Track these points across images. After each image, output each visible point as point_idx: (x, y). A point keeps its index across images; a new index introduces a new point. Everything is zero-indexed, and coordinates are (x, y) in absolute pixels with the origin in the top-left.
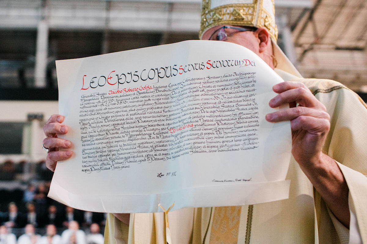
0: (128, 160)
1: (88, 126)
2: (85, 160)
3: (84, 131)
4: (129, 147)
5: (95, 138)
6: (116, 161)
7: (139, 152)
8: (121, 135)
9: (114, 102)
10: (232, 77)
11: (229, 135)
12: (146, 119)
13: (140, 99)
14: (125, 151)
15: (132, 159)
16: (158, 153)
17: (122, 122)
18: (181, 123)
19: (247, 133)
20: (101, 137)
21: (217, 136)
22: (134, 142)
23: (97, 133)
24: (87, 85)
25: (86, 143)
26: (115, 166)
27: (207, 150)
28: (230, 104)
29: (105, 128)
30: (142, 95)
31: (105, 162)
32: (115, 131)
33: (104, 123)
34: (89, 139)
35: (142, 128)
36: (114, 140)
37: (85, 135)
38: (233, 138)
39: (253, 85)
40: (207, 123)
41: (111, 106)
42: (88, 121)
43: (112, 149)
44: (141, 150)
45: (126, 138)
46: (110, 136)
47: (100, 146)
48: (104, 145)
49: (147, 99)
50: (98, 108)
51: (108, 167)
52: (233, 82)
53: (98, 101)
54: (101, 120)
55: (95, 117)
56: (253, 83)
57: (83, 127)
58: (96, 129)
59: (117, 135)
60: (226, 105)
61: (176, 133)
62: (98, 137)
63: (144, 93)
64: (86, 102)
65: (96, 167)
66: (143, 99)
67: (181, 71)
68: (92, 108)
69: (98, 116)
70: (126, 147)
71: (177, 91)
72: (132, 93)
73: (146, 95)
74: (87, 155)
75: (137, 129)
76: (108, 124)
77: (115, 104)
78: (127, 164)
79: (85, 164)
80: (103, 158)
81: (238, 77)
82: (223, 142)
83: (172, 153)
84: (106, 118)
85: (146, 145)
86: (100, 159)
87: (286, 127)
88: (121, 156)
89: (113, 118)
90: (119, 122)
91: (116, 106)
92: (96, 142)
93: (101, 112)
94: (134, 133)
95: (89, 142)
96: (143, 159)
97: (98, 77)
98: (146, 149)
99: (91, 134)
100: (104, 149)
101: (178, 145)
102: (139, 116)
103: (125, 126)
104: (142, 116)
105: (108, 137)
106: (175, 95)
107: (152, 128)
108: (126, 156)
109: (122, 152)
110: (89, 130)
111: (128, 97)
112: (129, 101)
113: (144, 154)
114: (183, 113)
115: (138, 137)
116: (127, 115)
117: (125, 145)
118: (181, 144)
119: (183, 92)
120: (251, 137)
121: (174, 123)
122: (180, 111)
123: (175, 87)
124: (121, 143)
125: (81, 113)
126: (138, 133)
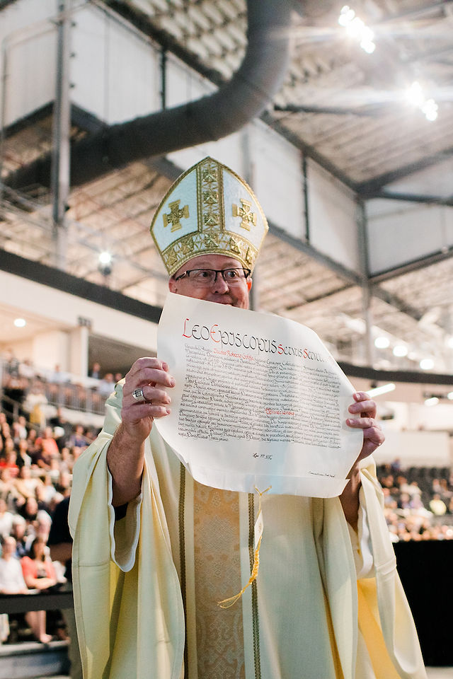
0: (228, 433)
1: (193, 384)
2: (182, 422)
3: (188, 389)
4: (230, 419)
5: (197, 400)
6: (215, 431)
7: (239, 427)
8: (224, 404)
9: (219, 364)
10: (323, 374)
11: (319, 430)
12: (249, 393)
13: (243, 368)
14: (226, 423)
15: (231, 433)
16: (255, 432)
17: (228, 390)
18: (279, 407)
19: (332, 432)
20: (204, 400)
21: (310, 429)
22: (237, 415)
23: (202, 395)
24: (189, 333)
25: (186, 403)
26: (213, 436)
27: (304, 441)
28: (319, 399)
29: (211, 392)
30: (245, 364)
31: (204, 430)
32: (219, 398)
33: (210, 386)
34: (191, 399)
35: (244, 402)
36: (217, 407)
37: (187, 394)
38: (322, 434)
39: (338, 387)
40: (304, 414)
41: (217, 368)
42: (195, 379)
43: (212, 416)
44: (242, 425)
45: (229, 409)
46: (213, 402)
47: (202, 410)
48: (206, 411)
49: (249, 370)
50: (206, 366)
51: (206, 435)
52: (323, 378)
53: (204, 357)
54: (208, 382)
55: (203, 376)
56: (338, 385)
57: (188, 384)
58: (201, 391)
59: (220, 403)
60: (317, 399)
61: (273, 415)
62: (201, 400)
63: (246, 362)
64: (192, 355)
65: (193, 433)
66: (246, 369)
67: (281, 351)
68: (199, 365)
69: (205, 376)
70: (227, 418)
71: (275, 370)
72: (236, 358)
73: (249, 365)
74: (185, 417)
75: (240, 401)
76: (213, 387)
77: (220, 367)
78: (226, 437)
79: (181, 427)
80: (202, 424)
81: (327, 374)
82: (315, 436)
83: (267, 435)
84: (213, 381)
85: (246, 421)
86: (198, 424)
87: (360, 434)
88: (221, 427)
89: (220, 383)
90: (225, 389)
91: (221, 369)
92: (198, 405)
93: (209, 372)
94: (237, 405)
95: (190, 403)
96: (242, 435)
97: (201, 326)
98: (246, 426)
99: (194, 394)
100: (206, 415)
101: (274, 428)
102: (243, 388)
103: (230, 395)
104: (245, 388)
105: (212, 402)
106: (272, 374)
107: (252, 404)
108: (227, 428)
109: (223, 423)
110: (192, 389)
111: (233, 363)
112: (234, 367)
113: (244, 430)
114: (284, 398)
115: (241, 410)
116: (233, 383)
117: (227, 416)
118: (279, 429)
119: (282, 375)
120: (336, 437)
121: (270, 404)
122: (278, 393)
123: (273, 365)
124: (223, 413)
125: (189, 368)
126: (240, 406)
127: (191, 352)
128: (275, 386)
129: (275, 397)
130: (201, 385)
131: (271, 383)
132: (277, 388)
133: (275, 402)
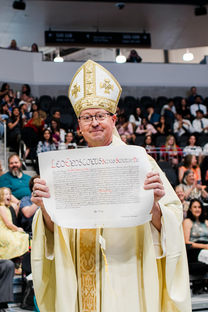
0: (80, 204)
1: (58, 188)
2: (57, 203)
3: (56, 190)
5: (62, 193)
6: (73, 204)
8: (75, 192)
9: (70, 176)
10: (128, 168)
11: (127, 196)
12: (87, 185)
13: (84, 175)
14: (78, 200)
15: (81, 204)
16: (94, 201)
17: (76, 186)
18: (104, 188)
19: (135, 195)
20: (65, 193)
21: (122, 196)
22: (82, 196)
23: (63, 191)
24: (54, 166)
25: (57, 195)
26: (73, 207)
27: (118, 202)
28: (127, 181)
29: (67, 189)
30: (84, 173)
31: (68, 205)
32: (72, 191)
34: (59, 193)
35: (85, 190)
36: (72, 194)
37: (56, 192)
38: (129, 197)
40: (117, 190)
41: (69, 178)
42: (58, 185)
43: (71, 199)
44: (86, 200)
45: (78, 194)
47: (65, 197)
48: (67, 197)
49: (87, 175)
50: (63, 179)
51: (69, 207)
52: (128, 170)
53: (62, 175)
54: (65, 185)
55: (62, 183)
56: (137, 172)
57: (56, 188)
58: (63, 189)
59: (73, 192)
60: (125, 181)
61: (102, 192)
62: (64, 193)
64: (56, 175)
65: (63, 207)
67: (103, 162)
68: (60, 179)
69: (63, 183)
70: (78, 198)
71: (101, 172)
72: (79, 171)
73: (86, 173)
74: (58, 201)
75: (83, 190)
76: (68, 187)
77: (71, 177)
78: (79, 206)
79: (57, 205)
80: (67, 203)
81: (131, 168)
82: (125, 199)
83: (101, 202)
84: (68, 184)
85: (88, 198)
86: (65, 203)
88: (76, 202)
89: (71, 184)
90: (74, 186)
91: (72, 178)
92: (63, 195)
93: (65, 181)
94: (82, 192)
95: (59, 195)
96: (87, 204)
97: (60, 161)
98: (88, 200)
99: (60, 191)
100: (67, 199)
101: (103, 198)
102: (84, 184)
103: (77, 188)
104: (85, 183)
105: (69, 193)
106: (100, 174)
107: (90, 189)
108: (79, 202)
109: (76, 200)
110: (58, 190)
111: (77, 174)
112: (78, 176)
113: (87, 202)
114: (106, 184)
115: (84, 194)
116: (78, 183)
117: (77, 197)
118: (105, 199)
119: (105, 173)
120: (137, 197)
121: (101, 188)
122: (104, 182)
123: (100, 170)
124: (76, 196)
125: (54, 181)
126: (84, 192)
127: (55, 174)
128: (102, 179)
129: (103, 184)
130: (62, 187)
131: (100, 178)
132: (103, 180)
133: (103, 186)
